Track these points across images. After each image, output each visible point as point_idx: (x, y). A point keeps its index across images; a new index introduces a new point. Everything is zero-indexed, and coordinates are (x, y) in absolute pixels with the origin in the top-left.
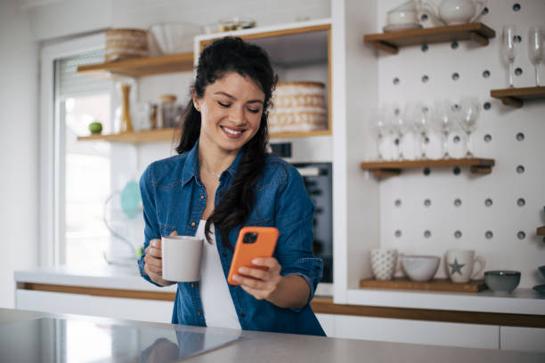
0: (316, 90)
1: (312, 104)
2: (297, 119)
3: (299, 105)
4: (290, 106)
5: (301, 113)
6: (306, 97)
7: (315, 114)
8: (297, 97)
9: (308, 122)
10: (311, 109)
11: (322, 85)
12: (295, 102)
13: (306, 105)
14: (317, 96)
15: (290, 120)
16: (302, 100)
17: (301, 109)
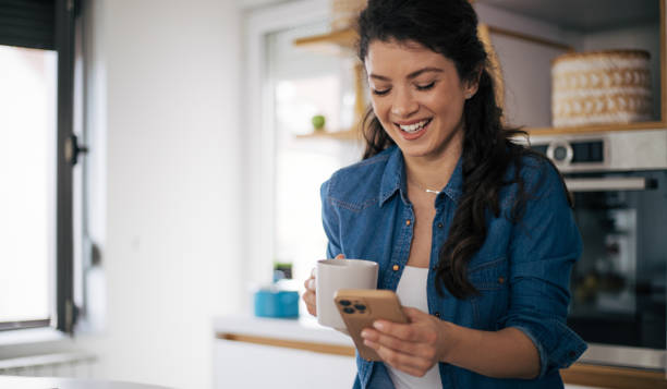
0: (637, 62)
1: (632, 83)
2: (611, 105)
3: (613, 84)
4: (600, 85)
5: (615, 97)
6: (623, 72)
7: (635, 97)
8: (611, 73)
9: (627, 109)
10: (631, 90)
11: (645, 55)
12: (607, 81)
13: (623, 84)
14: (639, 71)
15: (600, 106)
16: (618, 77)
17: (616, 90)
